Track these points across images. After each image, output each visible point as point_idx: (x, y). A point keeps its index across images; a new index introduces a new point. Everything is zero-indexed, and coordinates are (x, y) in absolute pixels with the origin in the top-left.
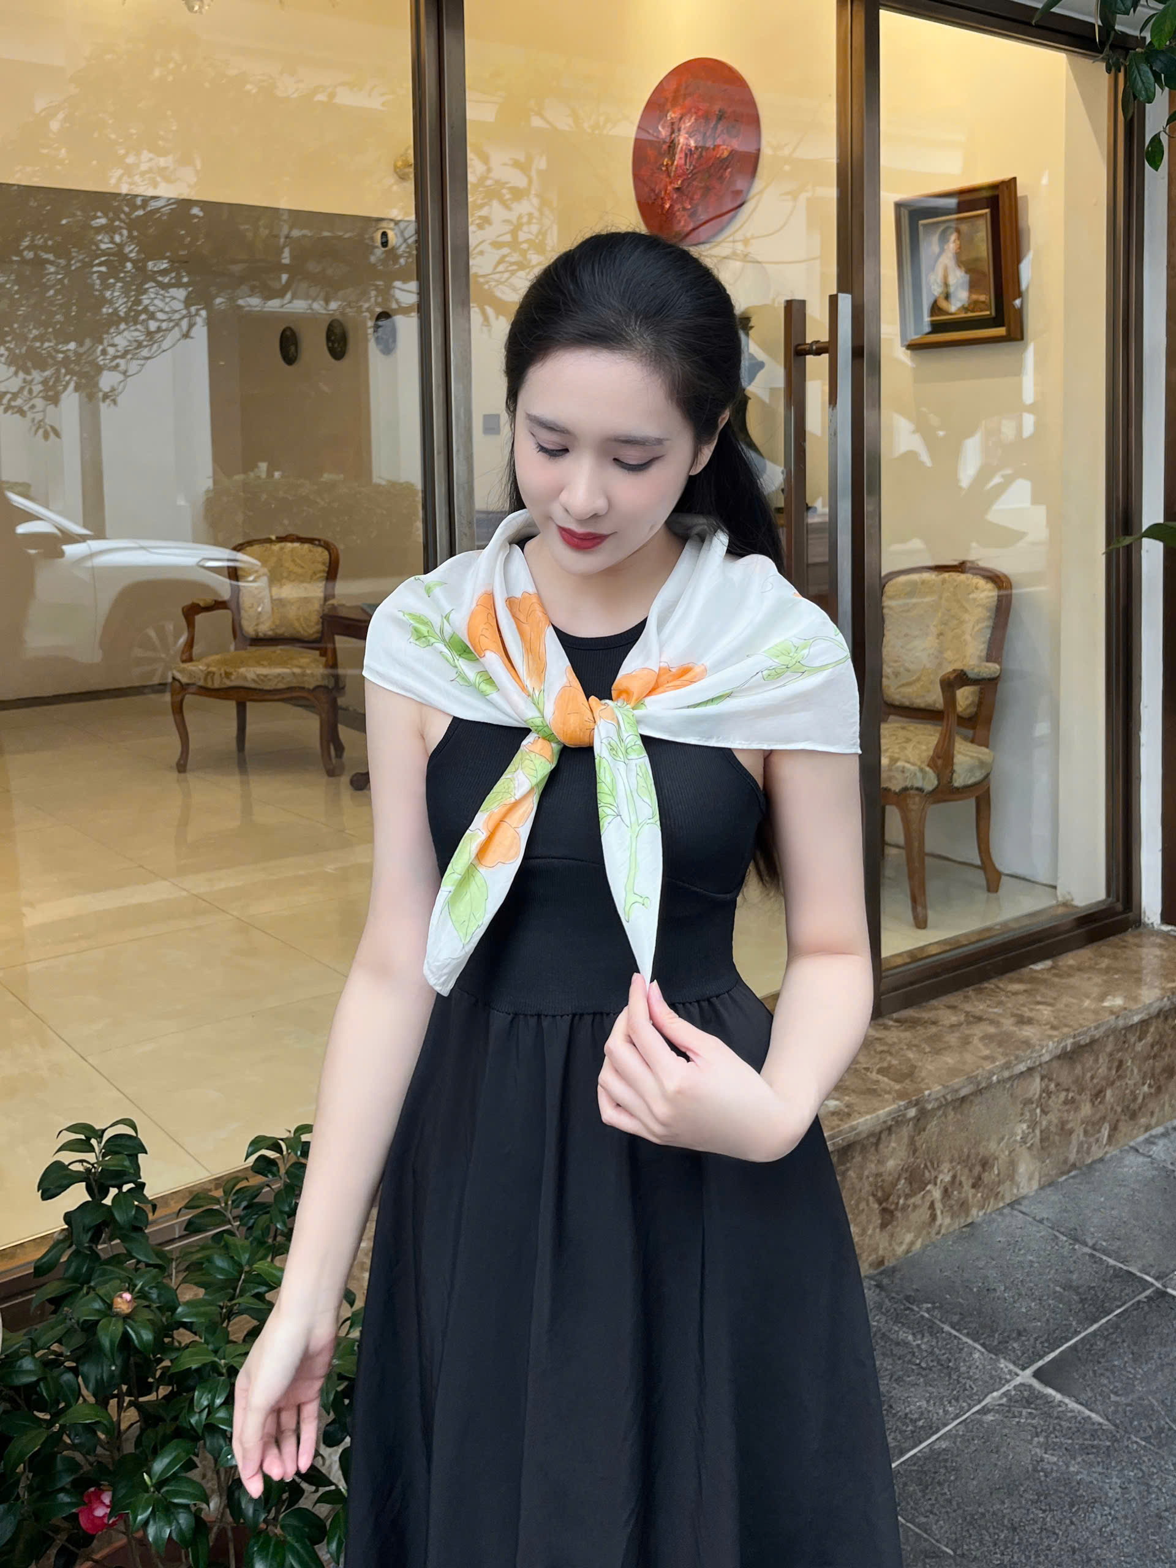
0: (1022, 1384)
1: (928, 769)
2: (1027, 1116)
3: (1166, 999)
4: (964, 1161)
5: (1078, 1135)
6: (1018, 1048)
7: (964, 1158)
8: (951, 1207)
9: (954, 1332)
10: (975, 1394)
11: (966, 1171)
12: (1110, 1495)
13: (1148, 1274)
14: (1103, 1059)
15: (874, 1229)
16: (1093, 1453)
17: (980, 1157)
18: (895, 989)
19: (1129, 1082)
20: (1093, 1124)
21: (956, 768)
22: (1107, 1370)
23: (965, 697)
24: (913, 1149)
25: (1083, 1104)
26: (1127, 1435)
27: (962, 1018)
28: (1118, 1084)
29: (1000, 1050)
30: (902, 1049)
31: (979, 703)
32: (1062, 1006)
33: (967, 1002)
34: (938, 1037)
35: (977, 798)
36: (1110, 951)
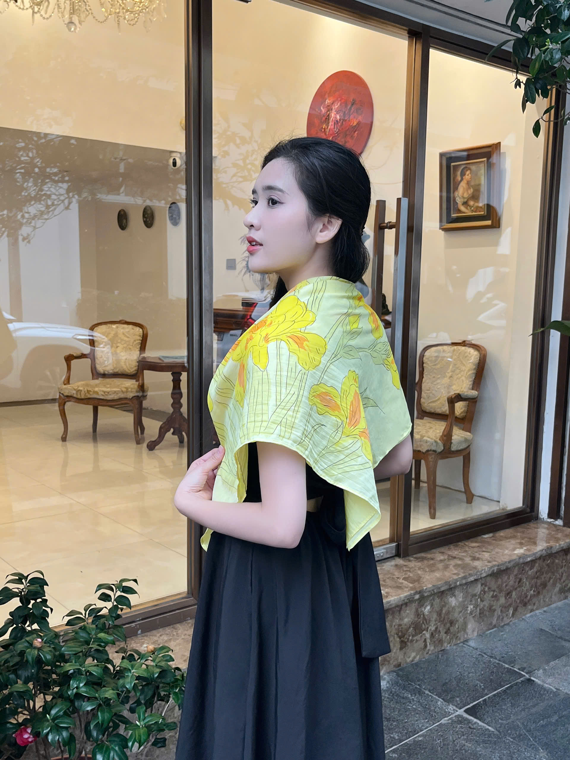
0: (458, 715)
1: (439, 441)
2: (474, 602)
3: (544, 551)
4: (441, 621)
5: (498, 612)
6: (471, 570)
7: (442, 619)
8: (434, 642)
9: (430, 694)
10: (437, 718)
11: (443, 626)
13: (522, 671)
14: (512, 578)
15: (397, 650)
16: (488, 743)
17: (450, 619)
18: (416, 543)
19: (524, 589)
20: (505, 607)
21: (452, 441)
22: (499, 710)
23: (460, 407)
24: (417, 615)
25: (501, 598)
26: (504, 736)
27: (446, 557)
28: (518, 589)
29: (462, 571)
30: (415, 570)
31: (467, 410)
32: (494, 553)
33: (449, 550)
34: (433, 565)
35: (463, 456)
36: (521, 530)
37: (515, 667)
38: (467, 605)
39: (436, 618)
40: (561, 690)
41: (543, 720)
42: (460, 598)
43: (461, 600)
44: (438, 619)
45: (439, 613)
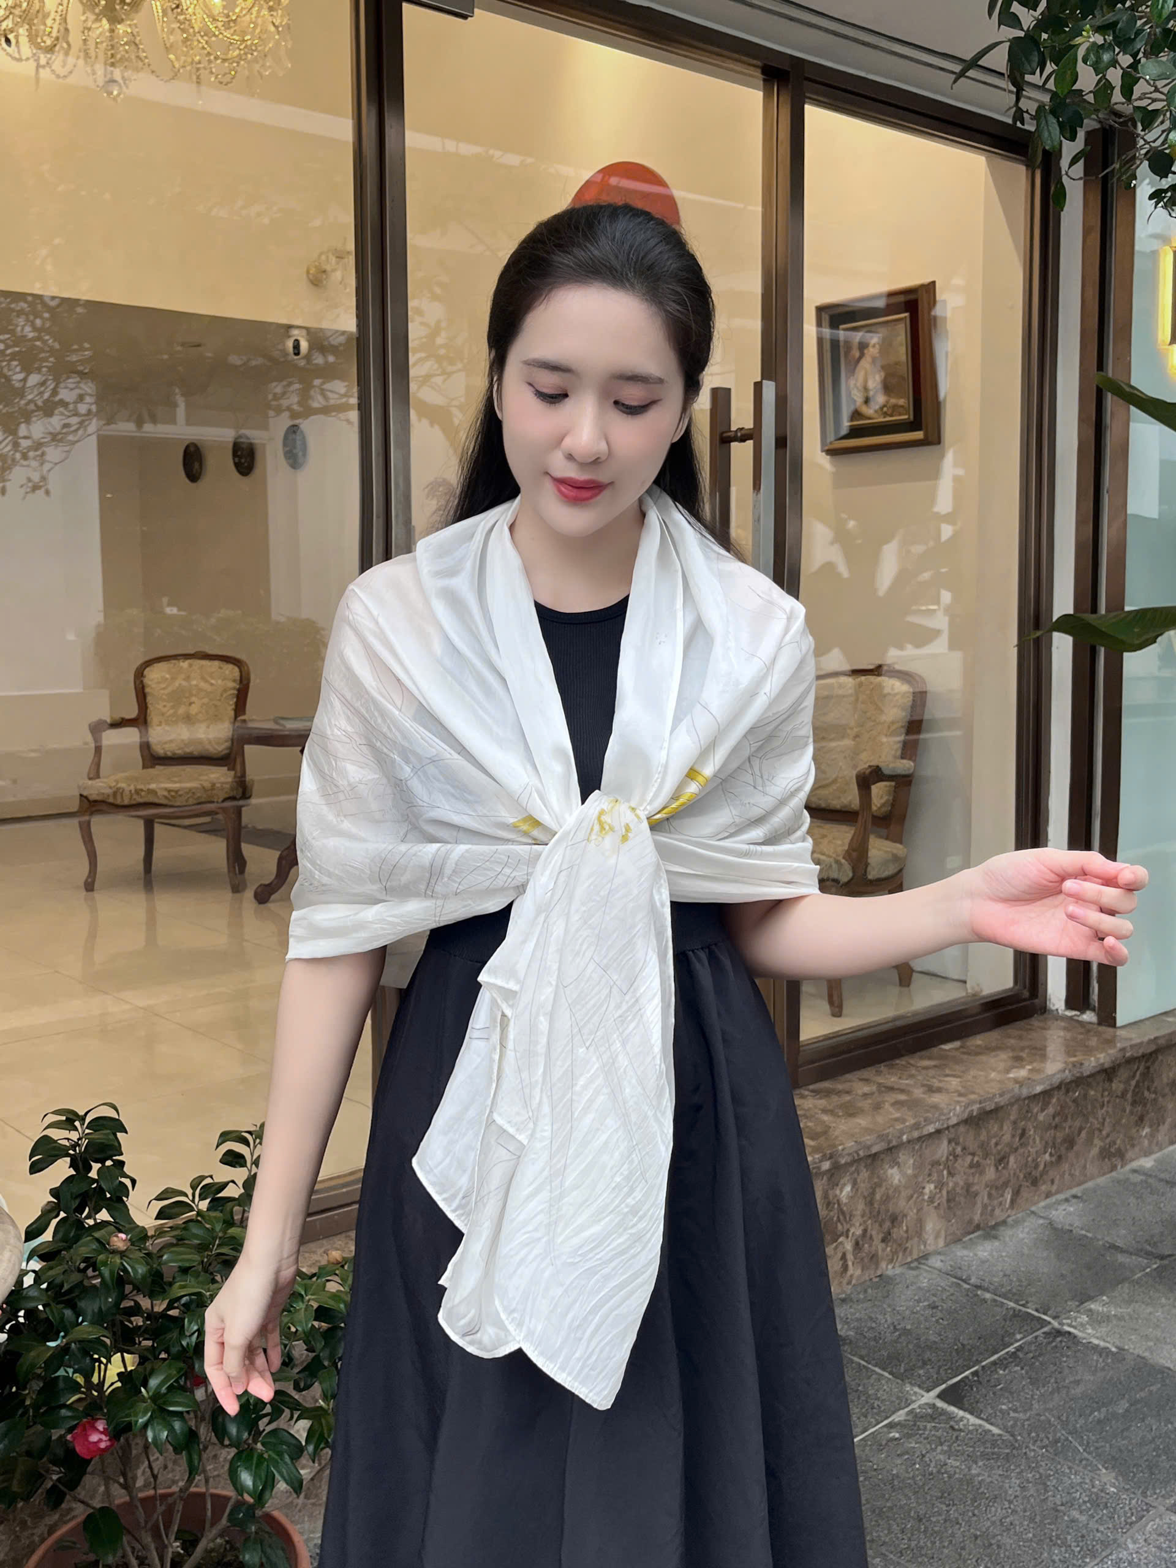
0: (926, 1404)
1: (843, 861)
3: (1067, 1071)
4: (874, 1218)
5: (983, 1198)
6: (927, 1112)
7: (875, 1213)
8: (862, 1259)
9: (863, 1360)
10: (884, 1411)
11: (876, 1226)
12: (1010, 1492)
13: (1044, 1314)
14: (1007, 1127)
17: (890, 1213)
18: (813, 1062)
19: (1031, 1150)
20: (997, 1188)
21: (869, 861)
23: (880, 793)
25: (987, 1170)
26: (1025, 1444)
27: (874, 1088)
28: (1021, 1151)
29: (910, 1113)
31: (894, 801)
32: (970, 1077)
33: (879, 1075)
34: (851, 1104)
36: (1016, 1033)
37: (1029, 1305)
38: (922, 1182)
39: (864, 1210)
40: (1127, 1350)
41: (1099, 1410)
42: (909, 1168)
43: (910, 1172)
44: (867, 1212)
45: (868, 1199)
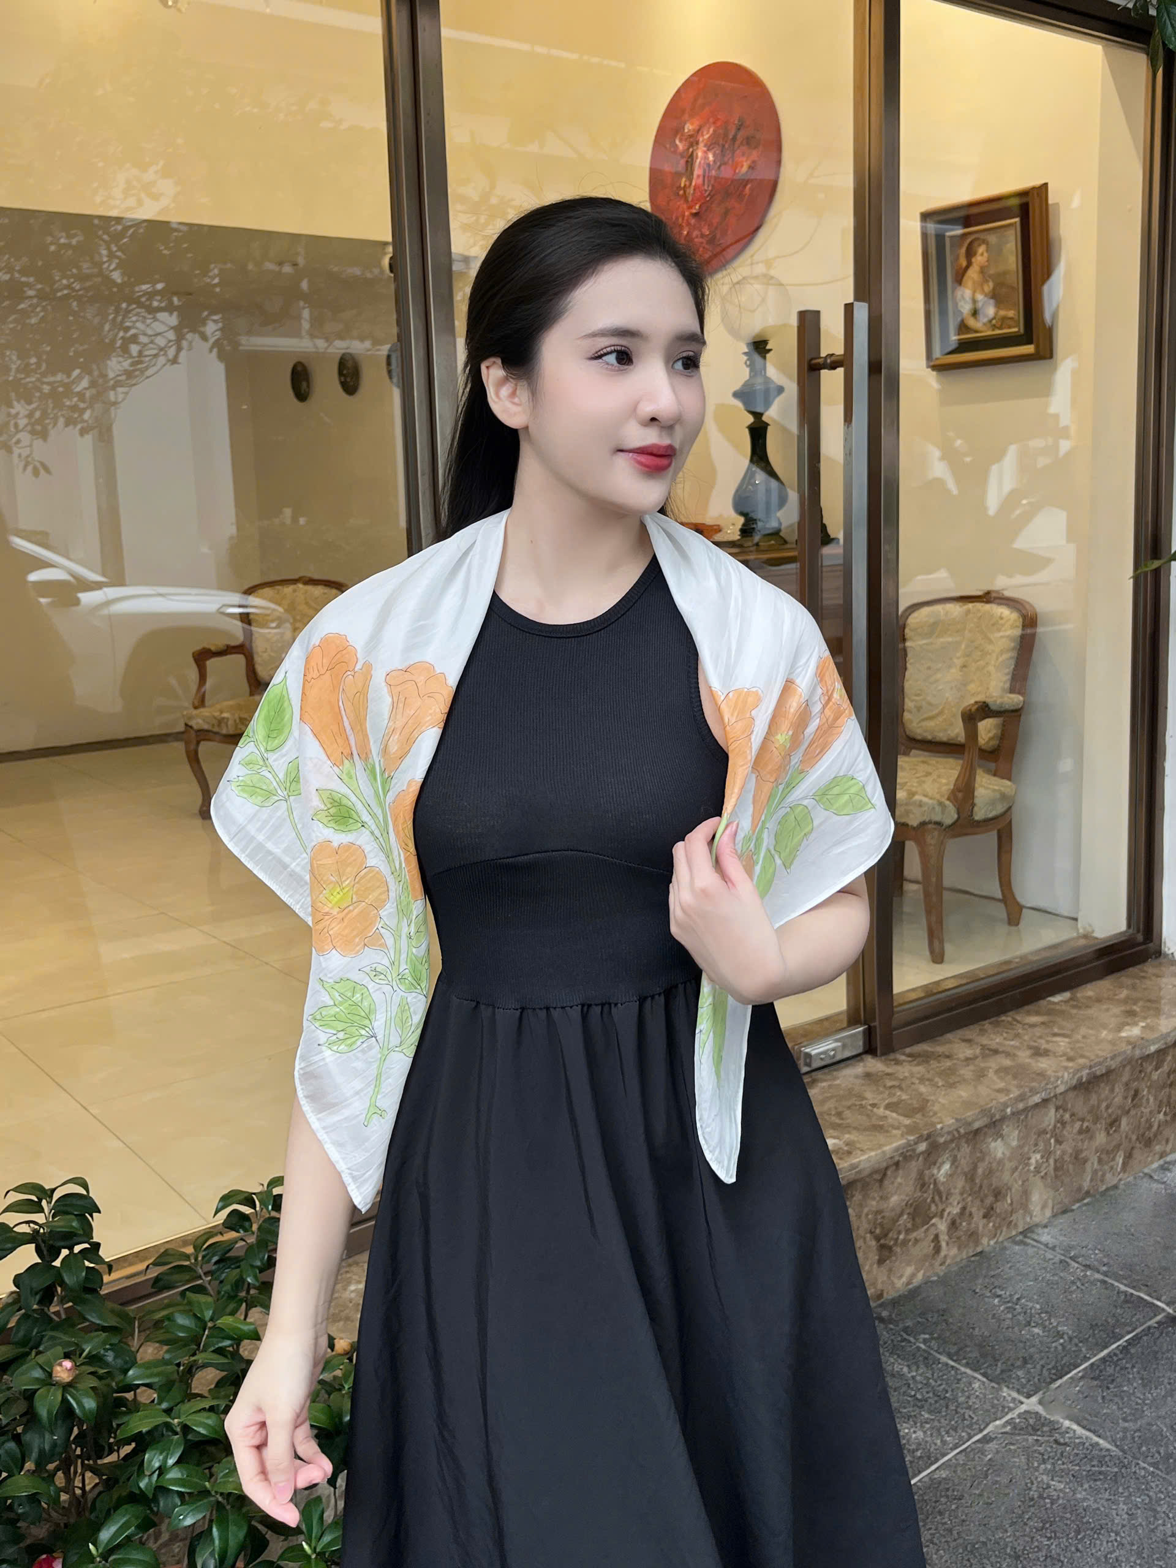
0: (1027, 1412)
1: (947, 803)
2: (1041, 1146)
4: (975, 1193)
5: (1093, 1163)
6: (1033, 1081)
7: (976, 1189)
8: (959, 1238)
10: (977, 1423)
11: (978, 1202)
12: (1117, 1521)
13: (1158, 1299)
14: (1119, 1089)
15: (872, 1265)
16: (1100, 1479)
17: (993, 1187)
18: (908, 1024)
19: (1145, 1111)
20: (1108, 1153)
21: (976, 801)
22: (1116, 1396)
23: (987, 729)
24: (922, 1184)
25: (1097, 1133)
26: (1135, 1461)
27: (978, 1051)
28: (1133, 1112)
29: (1015, 1082)
30: (913, 1083)
31: (1003, 735)
32: (1079, 1037)
33: (983, 1035)
34: (952, 1071)
35: (999, 831)
36: (1129, 982)
38: (1028, 1153)
39: (964, 1187)
42: (1013, 1140)
43: (1014, 1143)
44: (968, 1188)
45: (969, 1176)
